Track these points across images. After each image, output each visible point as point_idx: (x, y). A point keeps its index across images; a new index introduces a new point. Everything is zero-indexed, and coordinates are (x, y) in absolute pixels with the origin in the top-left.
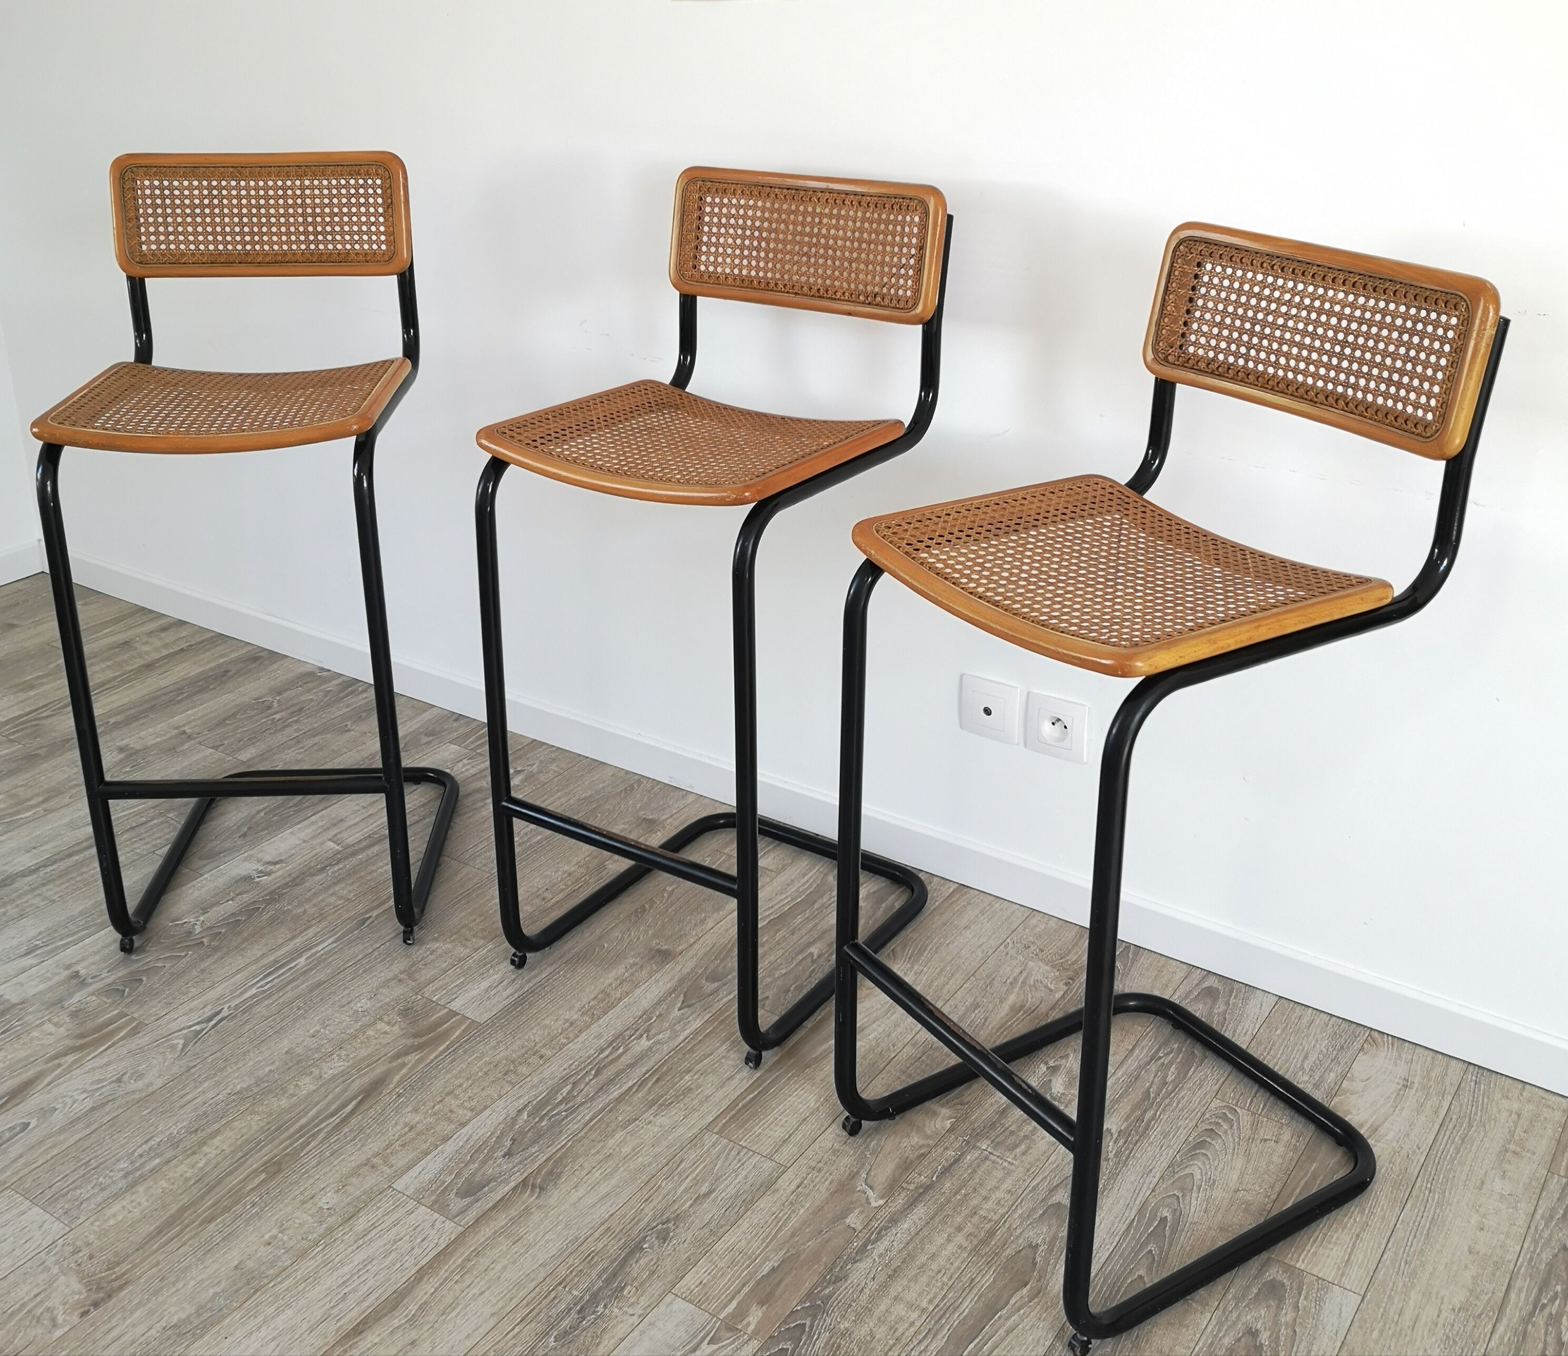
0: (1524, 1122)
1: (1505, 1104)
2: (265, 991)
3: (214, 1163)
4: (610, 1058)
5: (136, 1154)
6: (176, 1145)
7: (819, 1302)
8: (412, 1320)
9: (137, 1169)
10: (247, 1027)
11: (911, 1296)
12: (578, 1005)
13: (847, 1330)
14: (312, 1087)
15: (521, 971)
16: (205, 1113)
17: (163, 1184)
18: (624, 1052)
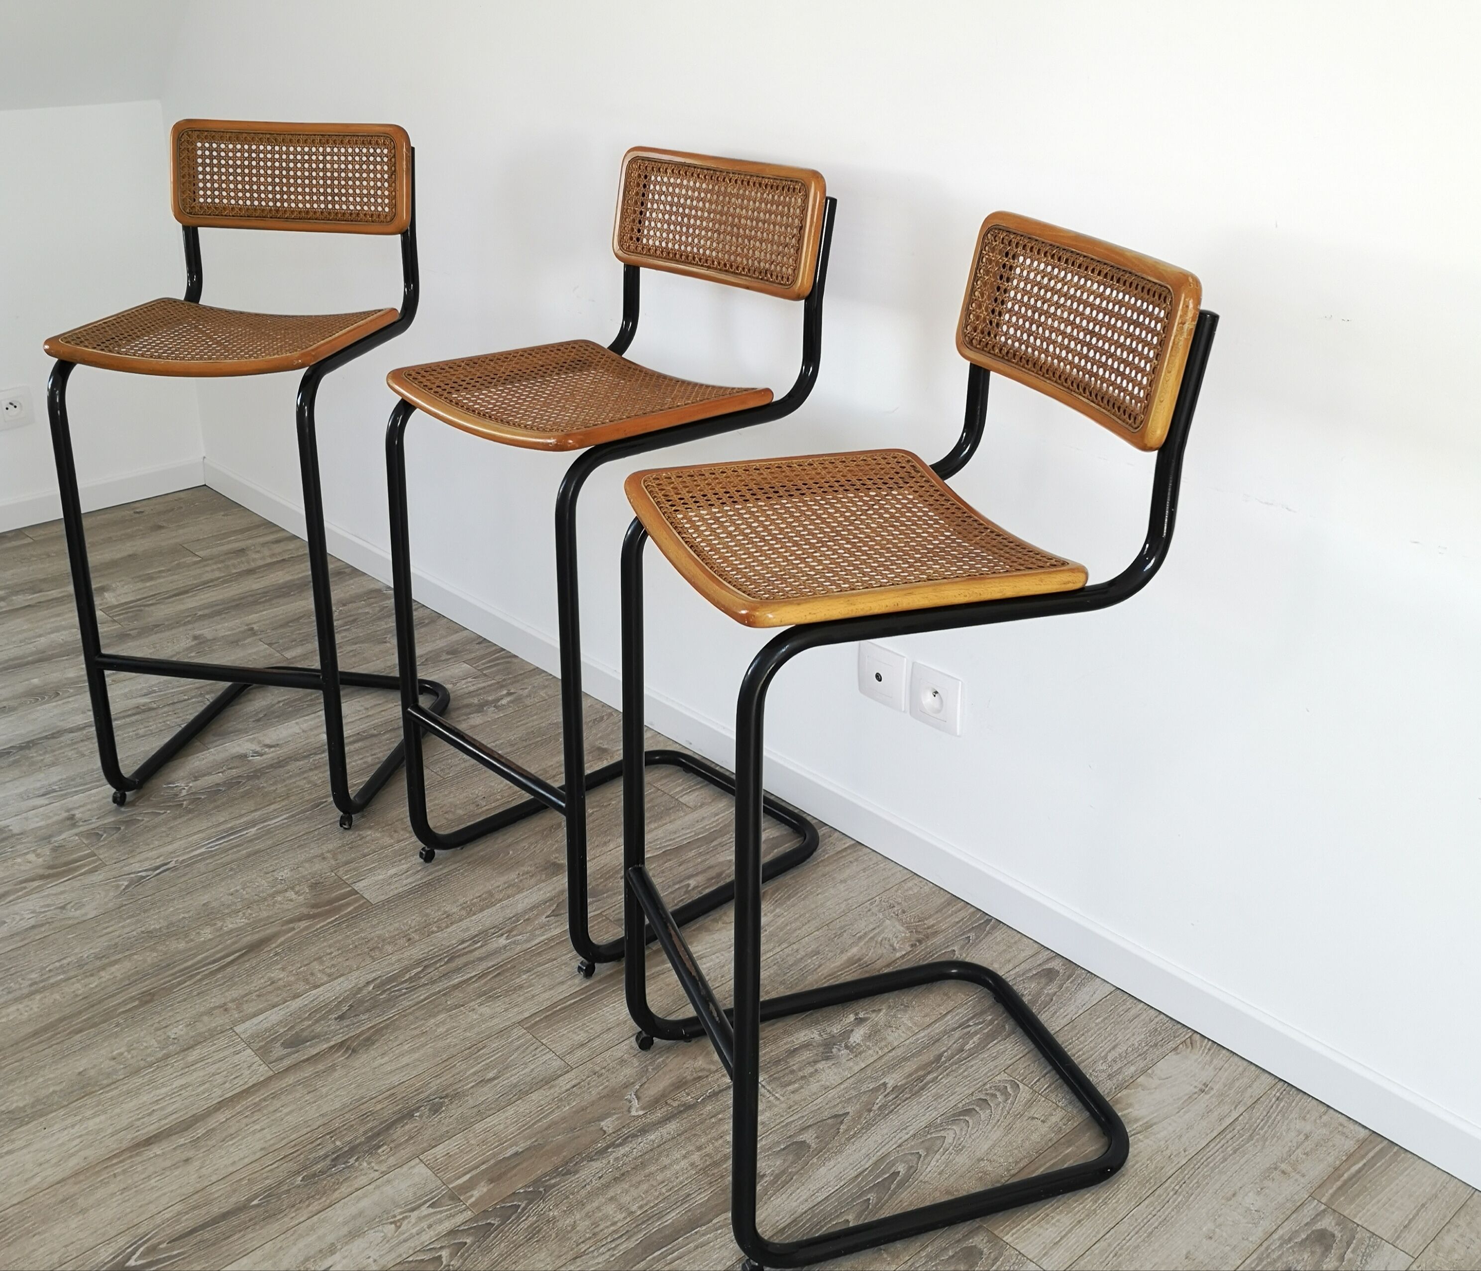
0: (1309, 1145)
1: (1299, 1124)
2: (212, 851)
3: (103, 985)
4: (466, 950)
5: (48, 969)
6: (80, 966)
7: (541, 1189)
8: (195, 1142)
9: (43, 981)
10: (183, 879)
11: (625, 1199)
12: (461, 901)
13: (554, 1217)
14: (210, 936)
15: (427, 864)
16: (116, 944)
17: (57, 996)
18: (481, 946)
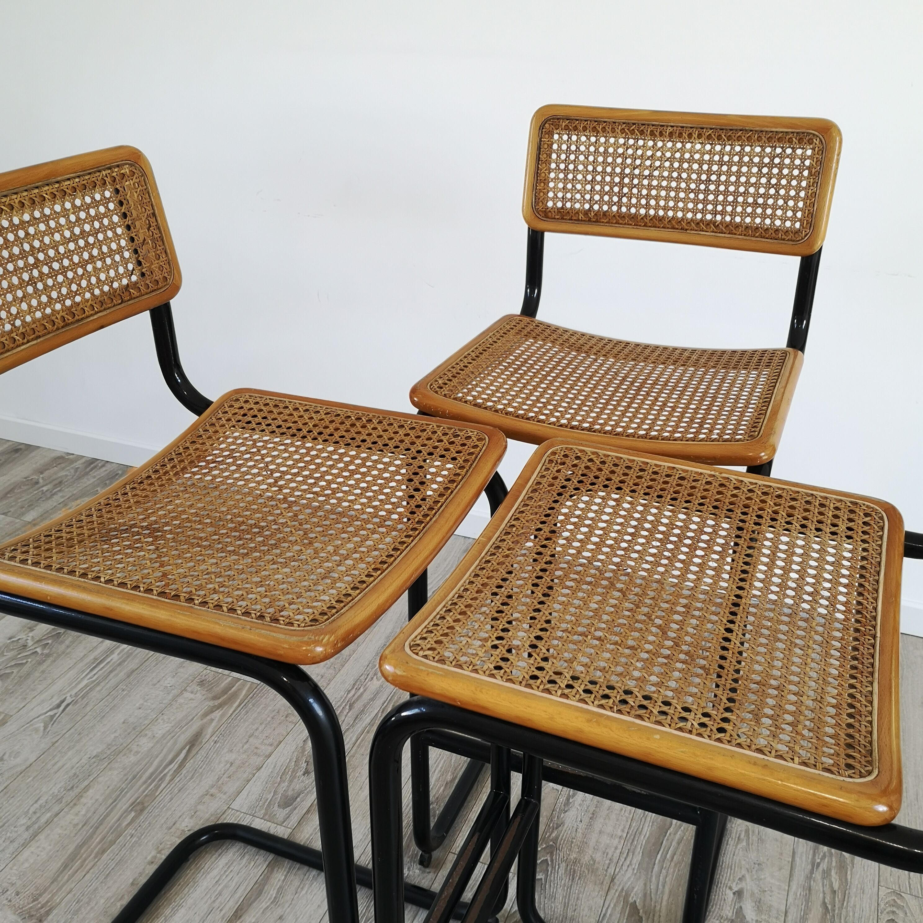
2: (95, 681)
3: (93, 810)
4: (356, 696)
5: (31, 812)
6: (60, 800)
7: (551, 843)
8: (275, 901)
9: (34, 823)
10: (88, 708)
11: (609, 829)
13: (575, 858)
14: (150, 745)
16: (75, 774)
17: (59, 831)
18: (365, 691)
